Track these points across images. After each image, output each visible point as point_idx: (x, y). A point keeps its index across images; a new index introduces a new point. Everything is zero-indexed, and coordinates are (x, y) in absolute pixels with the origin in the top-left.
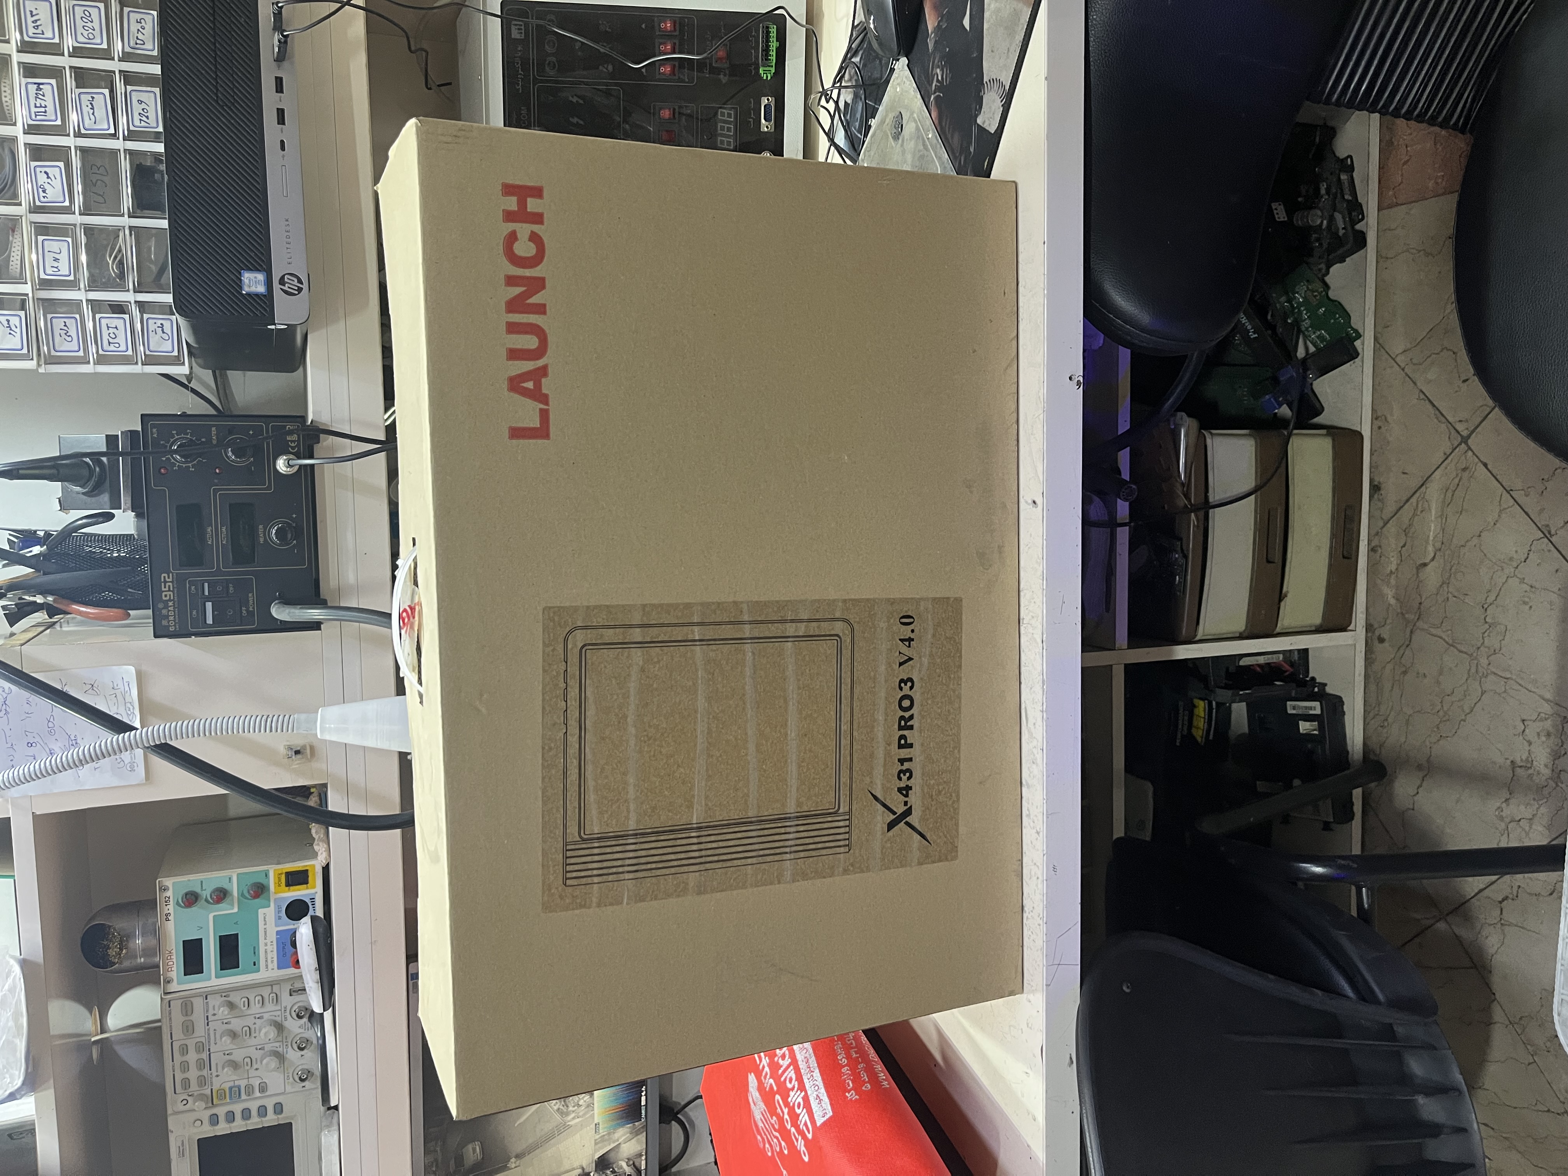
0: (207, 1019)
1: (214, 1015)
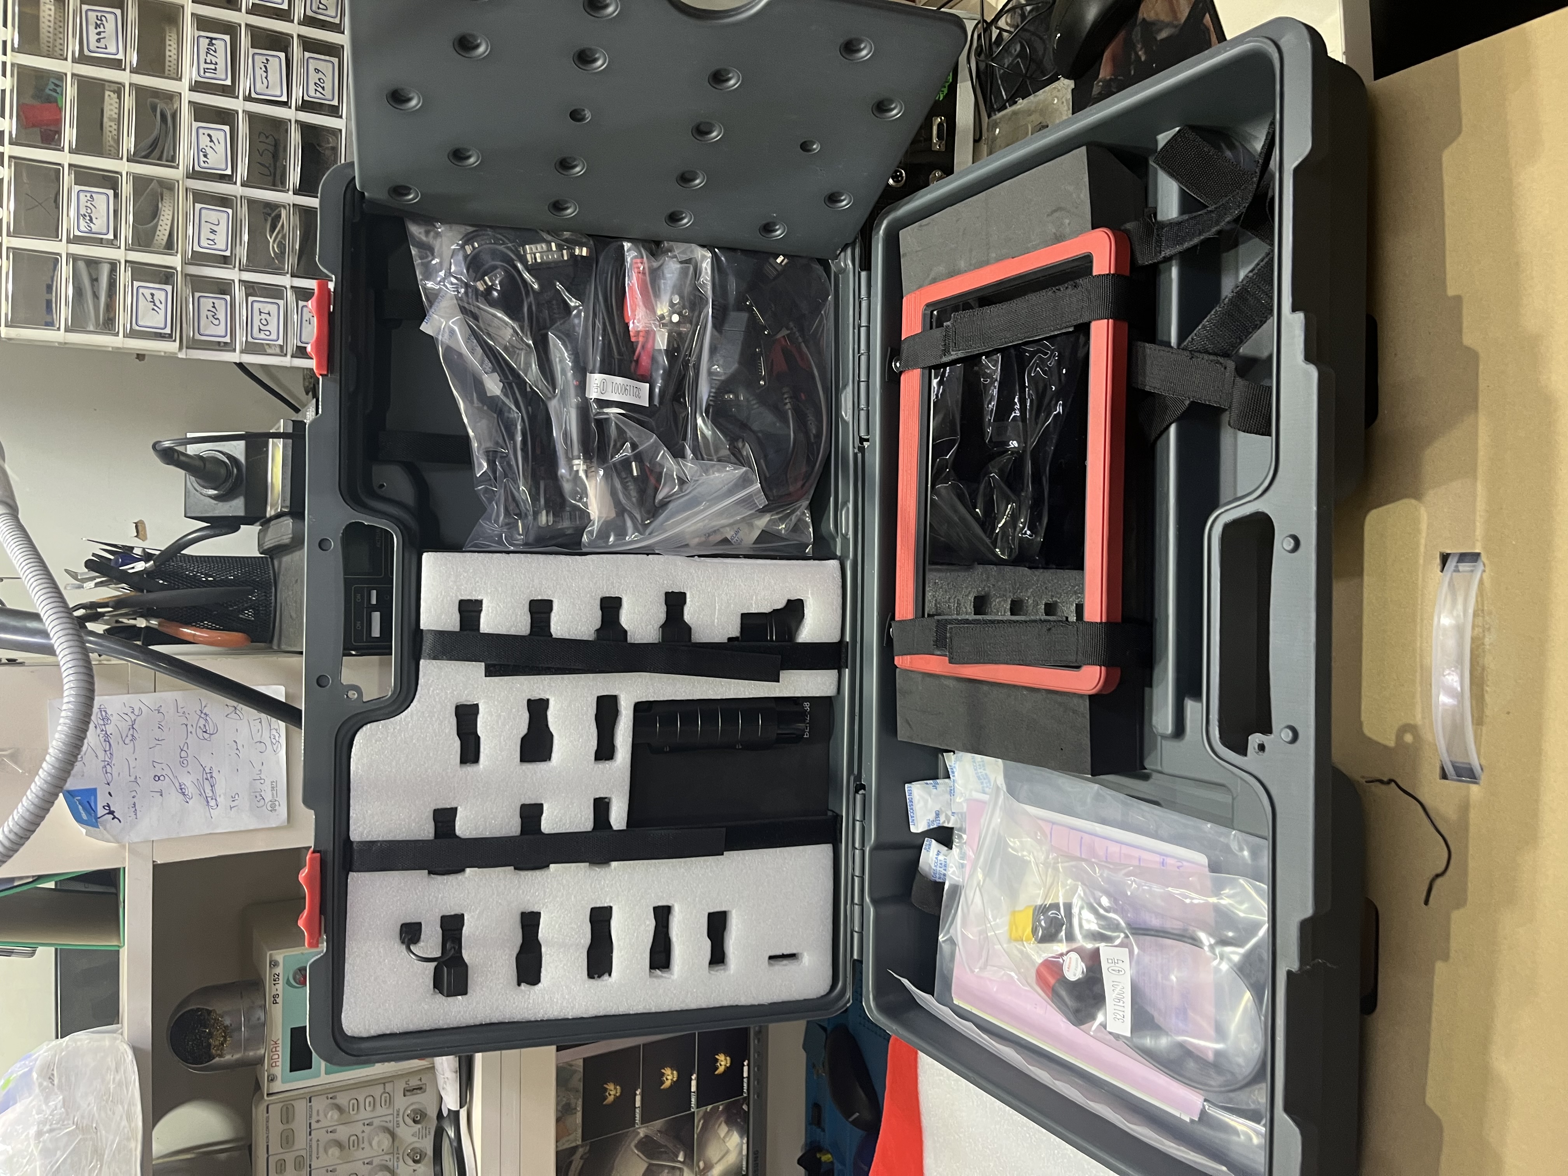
0: (310, 1127)
1: (318, 1121)
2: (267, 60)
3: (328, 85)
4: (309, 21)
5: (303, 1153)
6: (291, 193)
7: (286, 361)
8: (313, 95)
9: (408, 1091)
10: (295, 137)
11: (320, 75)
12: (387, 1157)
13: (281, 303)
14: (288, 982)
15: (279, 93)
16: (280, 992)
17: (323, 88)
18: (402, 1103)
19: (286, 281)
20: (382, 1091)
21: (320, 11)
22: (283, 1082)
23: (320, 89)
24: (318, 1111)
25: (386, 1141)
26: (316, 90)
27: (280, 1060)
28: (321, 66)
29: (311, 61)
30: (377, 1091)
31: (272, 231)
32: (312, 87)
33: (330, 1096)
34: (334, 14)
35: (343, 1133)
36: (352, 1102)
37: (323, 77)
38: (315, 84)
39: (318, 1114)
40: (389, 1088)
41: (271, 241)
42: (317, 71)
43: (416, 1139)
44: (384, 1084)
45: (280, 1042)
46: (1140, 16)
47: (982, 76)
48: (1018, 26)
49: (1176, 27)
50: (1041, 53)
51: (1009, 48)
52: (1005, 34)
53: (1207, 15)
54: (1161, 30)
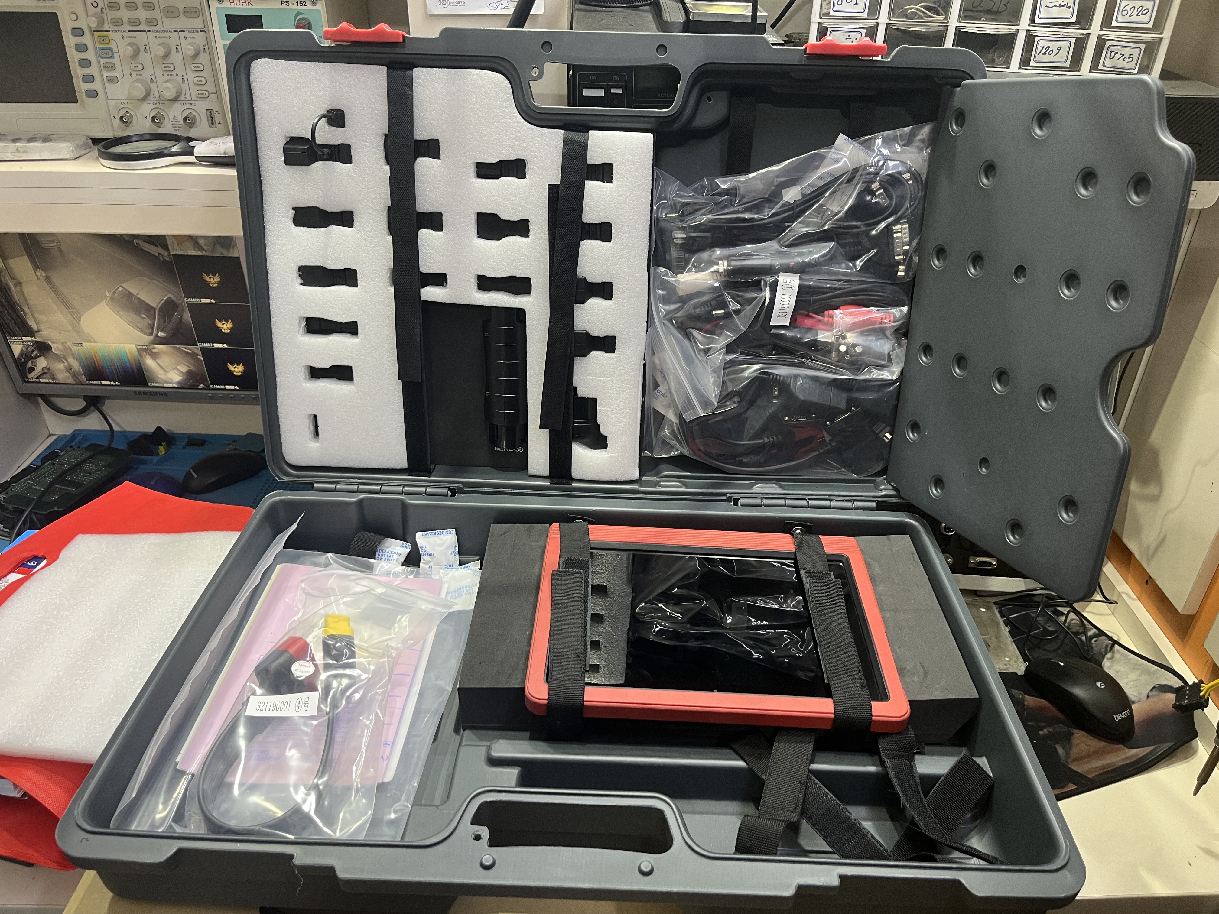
0: (180, 31)
1: (185, 38)
2: (1070, 7)
3: (1047, 58)
4: (1101, 44)
5: (160, 25)
6: (958, 24)
7: (815, 19)
8: (1039, 44)
9: (211, 112)
10: (1004, 29)
11: (1056, 51)
12: (157, 95)
13: (865, 14)
14: (299, 13)
15: (1042, 16)
16: (291, 6)
17: (1045, 53)
18: (201, 107)
19: (883, 18)
20: (211, 91)
21: (1109, 53)
22: (217, 8)
23: (1044, 51)
24: (193, 38)
25: (170, 94)
26: (1043, 47)
27: (236, 6)
28: (1064, 53)
29: (1068, 44)
30: (210, 87)
31: (926, 8)
32: (1046, 44)
33: (206, 48)
34: (1106, 64)
35: (176, 58)
36: (201, 66)
37: (1054, 54)
38: (1049, 47)
39: (191, 38)
40: (213, 97)
41: (917, 7)
42: (1059, 49)
43: (171, 119)
44: (216, 93)
45: (250, 6)
46: (1076, 731)
47: (1028, 598)
48: (1069, 629)
49: (1066, 761)
50: (1046, 647)
51: (1052, 621)
52: (1063, 618)
53: (1075, 787)
54: (1064, 747)
